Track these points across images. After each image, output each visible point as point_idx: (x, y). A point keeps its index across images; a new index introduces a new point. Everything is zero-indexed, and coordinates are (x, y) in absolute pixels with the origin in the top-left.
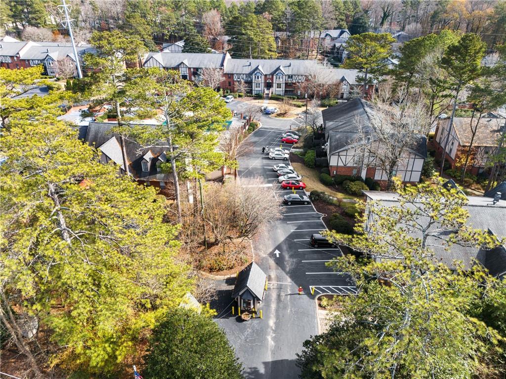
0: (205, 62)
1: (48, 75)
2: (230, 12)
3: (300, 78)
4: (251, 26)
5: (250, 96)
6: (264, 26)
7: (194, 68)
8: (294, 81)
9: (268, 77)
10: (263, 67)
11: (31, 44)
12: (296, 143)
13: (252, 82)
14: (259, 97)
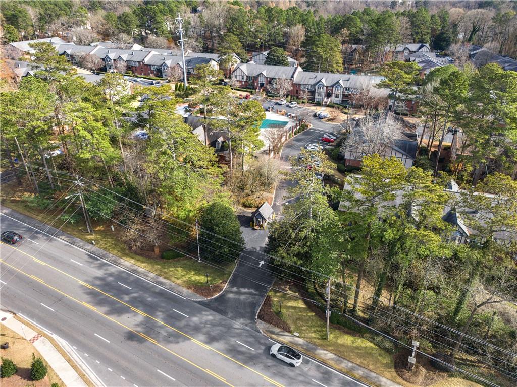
0: (280, 74)
1: (162, 77)
2: (317, 24)
3: (356, 91)
4: (322, 45)
5: (312, 103)
6: (333, 45)
7: (270, 78)
8: (350, 93)
9: (329, 88)
10: (326, 80)
11: (154, 52)
12: (333, 142)
13: (315, 92)
14: (318, 104)
